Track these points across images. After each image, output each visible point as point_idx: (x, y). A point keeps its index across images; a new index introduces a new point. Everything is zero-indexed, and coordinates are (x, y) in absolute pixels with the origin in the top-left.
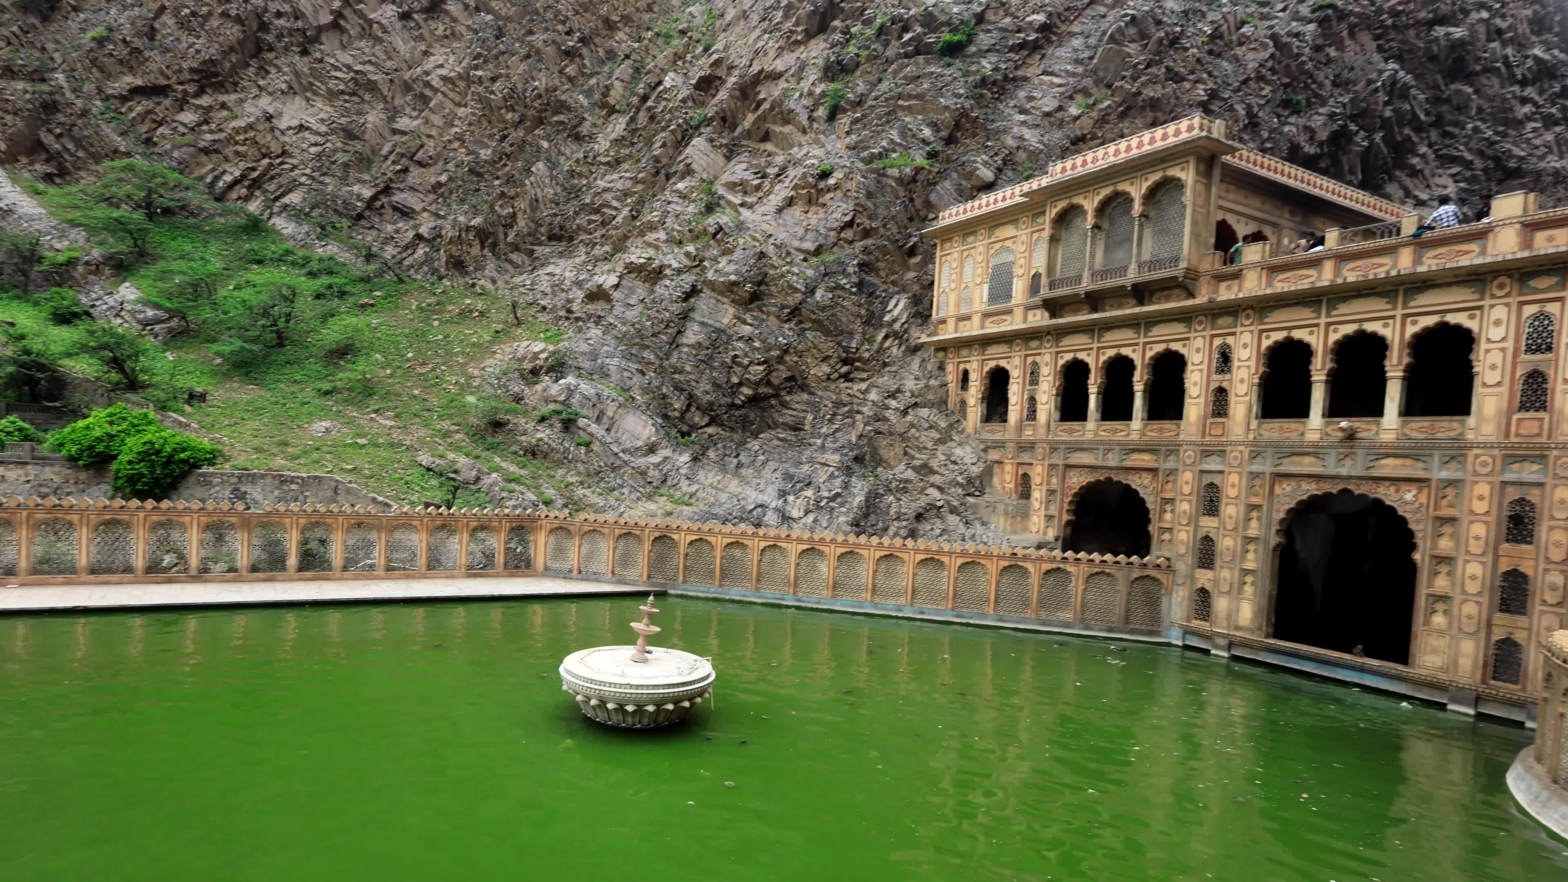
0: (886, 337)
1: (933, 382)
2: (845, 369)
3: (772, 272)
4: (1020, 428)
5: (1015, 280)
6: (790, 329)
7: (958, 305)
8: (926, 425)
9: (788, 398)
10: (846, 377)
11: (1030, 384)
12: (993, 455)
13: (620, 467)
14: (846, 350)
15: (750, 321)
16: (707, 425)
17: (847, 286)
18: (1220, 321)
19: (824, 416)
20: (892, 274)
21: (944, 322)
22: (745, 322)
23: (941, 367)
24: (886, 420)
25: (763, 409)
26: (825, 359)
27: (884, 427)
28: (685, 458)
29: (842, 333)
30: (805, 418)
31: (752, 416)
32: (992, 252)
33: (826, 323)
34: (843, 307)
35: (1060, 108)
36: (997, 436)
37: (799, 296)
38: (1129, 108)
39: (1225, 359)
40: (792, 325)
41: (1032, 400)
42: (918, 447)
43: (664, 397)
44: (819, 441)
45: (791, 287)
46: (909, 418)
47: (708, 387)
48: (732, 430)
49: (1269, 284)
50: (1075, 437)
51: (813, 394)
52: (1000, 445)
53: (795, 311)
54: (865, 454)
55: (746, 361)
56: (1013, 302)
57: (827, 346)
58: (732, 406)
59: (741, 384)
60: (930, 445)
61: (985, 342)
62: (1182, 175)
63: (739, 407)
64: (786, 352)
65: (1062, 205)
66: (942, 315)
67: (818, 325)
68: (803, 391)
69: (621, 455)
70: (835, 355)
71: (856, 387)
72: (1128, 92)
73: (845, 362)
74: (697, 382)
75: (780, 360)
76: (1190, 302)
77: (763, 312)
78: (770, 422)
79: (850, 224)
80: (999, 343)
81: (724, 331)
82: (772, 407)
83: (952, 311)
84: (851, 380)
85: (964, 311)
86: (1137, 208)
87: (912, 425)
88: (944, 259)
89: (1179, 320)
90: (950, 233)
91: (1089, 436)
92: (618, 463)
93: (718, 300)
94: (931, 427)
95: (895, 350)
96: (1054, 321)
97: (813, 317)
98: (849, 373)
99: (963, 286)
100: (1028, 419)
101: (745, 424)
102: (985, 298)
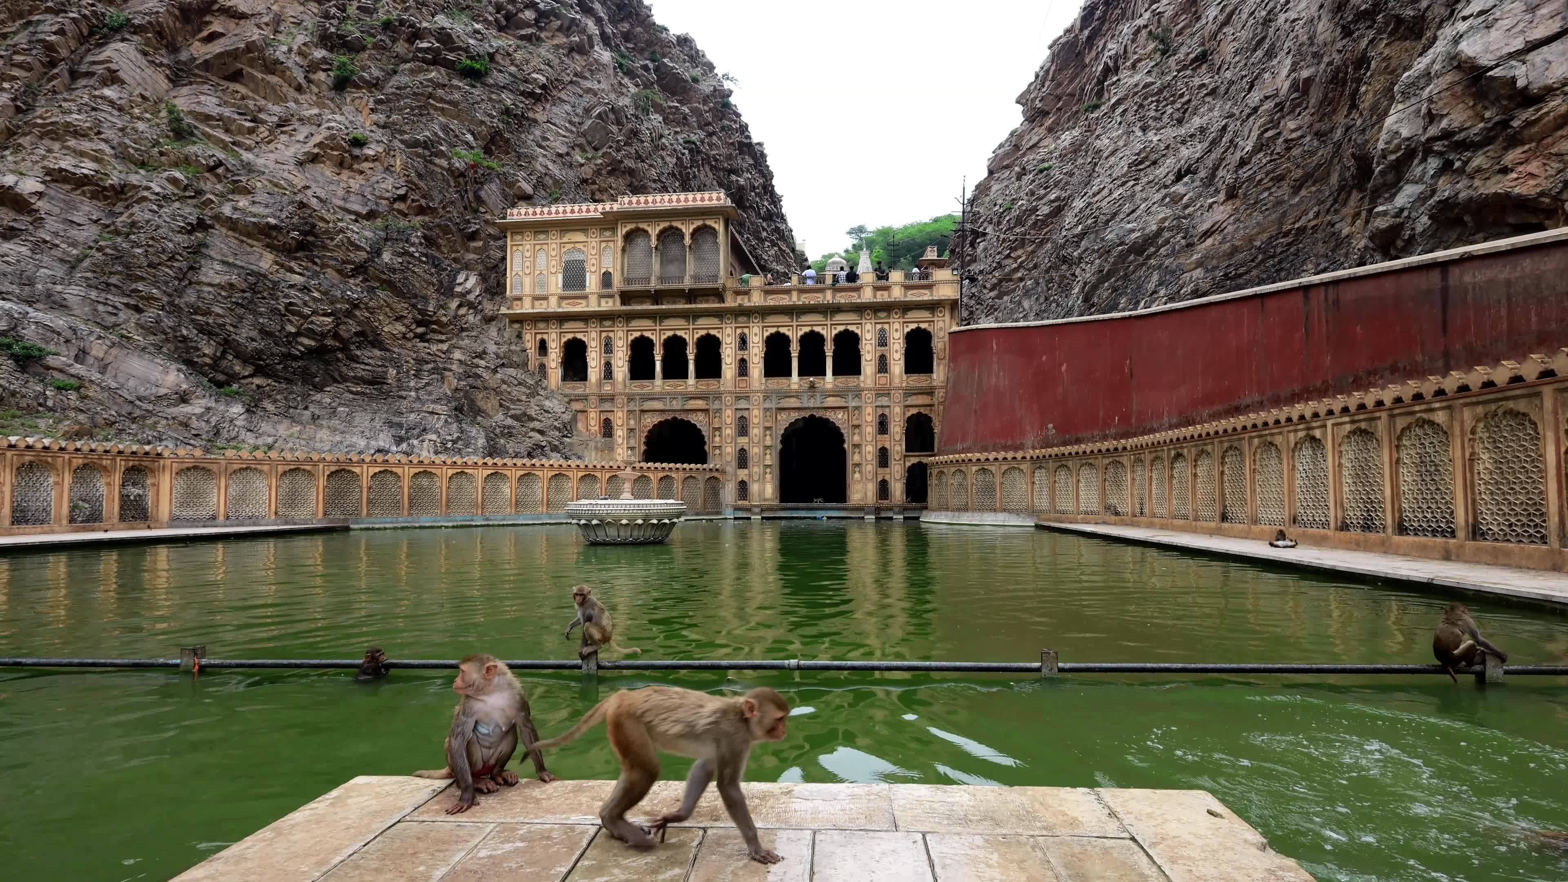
0: (460, 306)
1: (513, 347)
2: (420, 330)
3: (321, 224)
4: (600, 385)
5: (588, 274)
6: (356, 285)
7: (534, 285)
8: (516, 382)
9: (358, 353)
10: (422, 338)
11: (606, 352)
12: (577, 406)
13: (144, 418)
14: (423, 312)
15: (298, 270)
16: (251, 376)
17: (417, 255)
18: (740, 319)
19: (408, 371)
20: (453, 252)
21: (519, 299)
22: (291, 270)
23: (519, 336)
24: (480, 376)
25: (327, 363)
26: (399, 319)
27: (478, 383)
28: (237, 409)
29: (416, 296)
30: (386, 373)
31: (314, 369)
32: (563, 250)
33: (398, 285)
34: (414, 272)
35: (568, 154)
36: (580, 391)
37: (363, 255)
38: (614, 170)
39: (743, 342)
40: (358, 281)
41: (608, 365)
42: (511, 400)
43: (185, 339)
44: (413, 394)
45: (352, 243)
46: (499, 376)
47: (254, 334)
48: (289, 381)
49: (765, 300)
50: (646, 390)
51: (388, 350)
52: (584, 398)
53: (360, 269)
54: (463, 405)
55: (307, 311)
56: (588, 290)
57: (401, 307)
58: (289, 356)
59: (298, 334)
60: (524, 398)
61: (562, 318)
62: (716, 226)
63: (295, 358)
64: (356, 306)
65: (630, 227)
66: (516, 293)
67: (390, 285)
68: (374, 347)
69: (138, 403)
70: (410, 316)
71: (434, 348)
72: (614, 159)
73: (419, 324)
74: (235, 327)
75: (349, 314)
76: (723, 305)
77: (315, 263)
78: (336, 375)
79: (402, 198)
80: (575, 320)
81: (265, 276)
82: (338, 360)
83: (527, 290)
84: (428, 341)
85: (538, 292)
86: (687, 240)
87: (504, 382)
88: (515, 248)
89: (715, 316)
90: (520, 228)
91: (658, 389)
92: (137, 413)
93: (242, 241)
94: (520, 384)
95: (471, 318)
96: (624, 308)
97: (384, 277)
98: (425, 334)
99: (537, 273)
100: (605, 378)
101: (307, 378)
102: (560, 284)
